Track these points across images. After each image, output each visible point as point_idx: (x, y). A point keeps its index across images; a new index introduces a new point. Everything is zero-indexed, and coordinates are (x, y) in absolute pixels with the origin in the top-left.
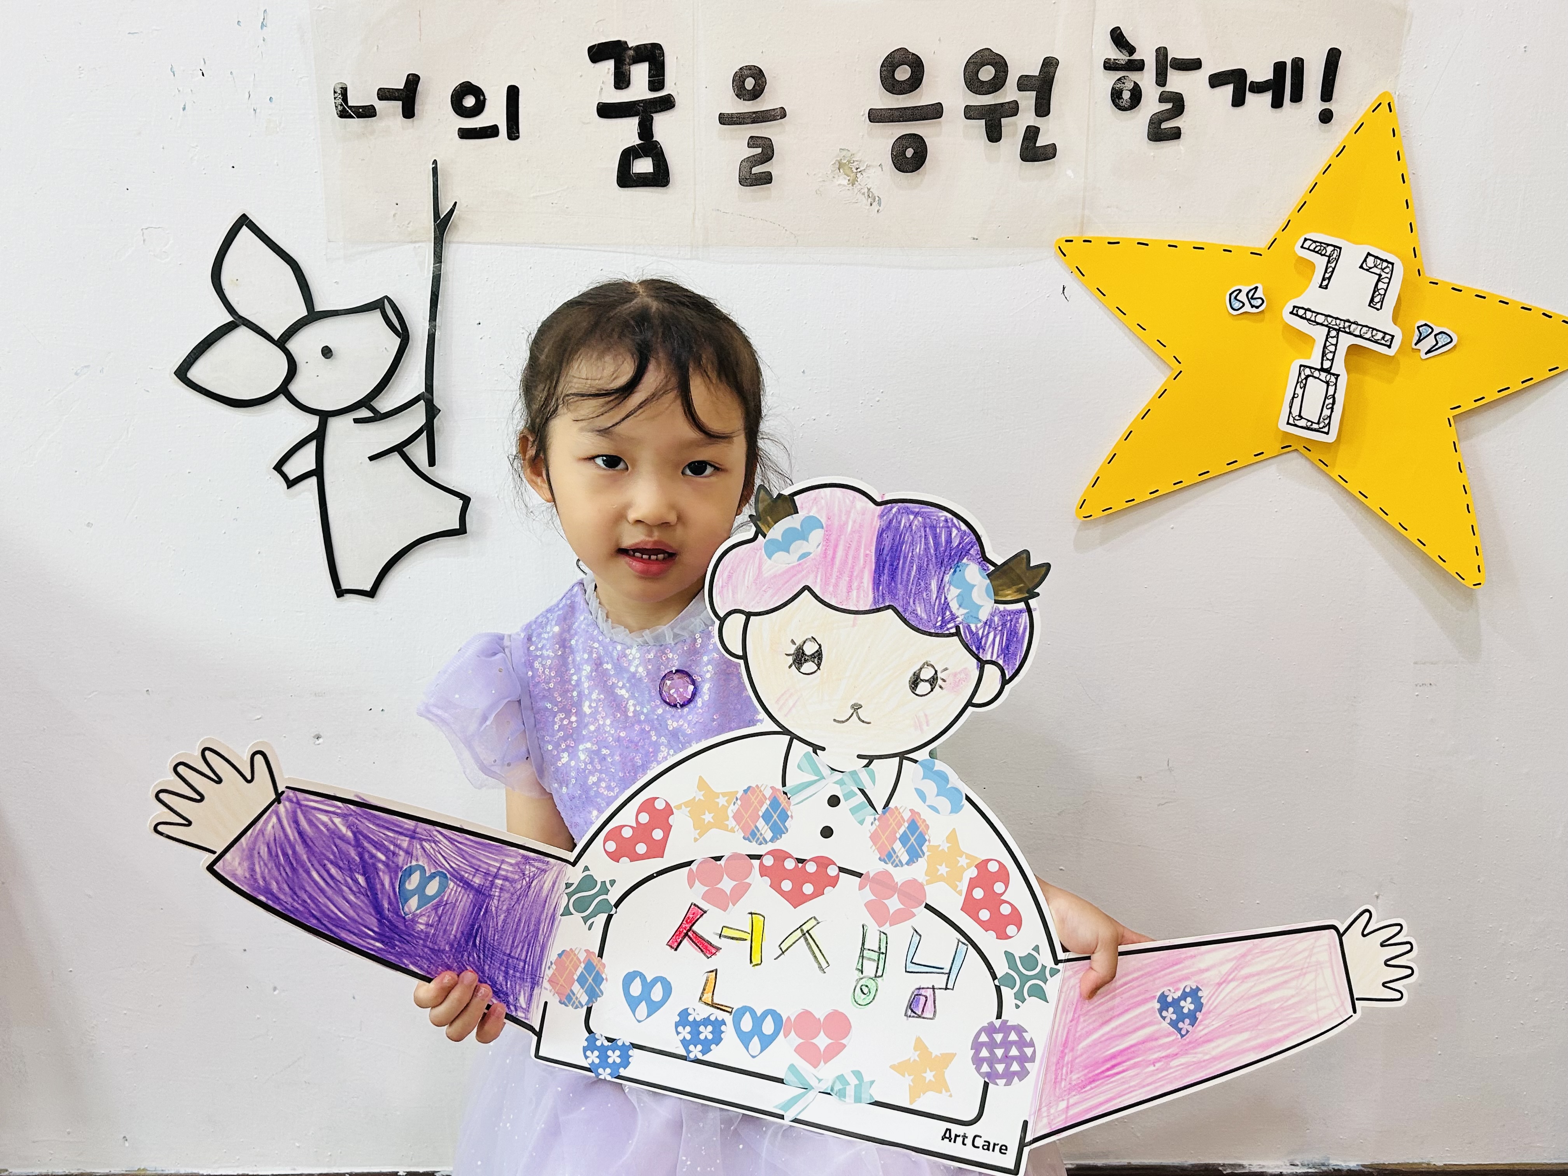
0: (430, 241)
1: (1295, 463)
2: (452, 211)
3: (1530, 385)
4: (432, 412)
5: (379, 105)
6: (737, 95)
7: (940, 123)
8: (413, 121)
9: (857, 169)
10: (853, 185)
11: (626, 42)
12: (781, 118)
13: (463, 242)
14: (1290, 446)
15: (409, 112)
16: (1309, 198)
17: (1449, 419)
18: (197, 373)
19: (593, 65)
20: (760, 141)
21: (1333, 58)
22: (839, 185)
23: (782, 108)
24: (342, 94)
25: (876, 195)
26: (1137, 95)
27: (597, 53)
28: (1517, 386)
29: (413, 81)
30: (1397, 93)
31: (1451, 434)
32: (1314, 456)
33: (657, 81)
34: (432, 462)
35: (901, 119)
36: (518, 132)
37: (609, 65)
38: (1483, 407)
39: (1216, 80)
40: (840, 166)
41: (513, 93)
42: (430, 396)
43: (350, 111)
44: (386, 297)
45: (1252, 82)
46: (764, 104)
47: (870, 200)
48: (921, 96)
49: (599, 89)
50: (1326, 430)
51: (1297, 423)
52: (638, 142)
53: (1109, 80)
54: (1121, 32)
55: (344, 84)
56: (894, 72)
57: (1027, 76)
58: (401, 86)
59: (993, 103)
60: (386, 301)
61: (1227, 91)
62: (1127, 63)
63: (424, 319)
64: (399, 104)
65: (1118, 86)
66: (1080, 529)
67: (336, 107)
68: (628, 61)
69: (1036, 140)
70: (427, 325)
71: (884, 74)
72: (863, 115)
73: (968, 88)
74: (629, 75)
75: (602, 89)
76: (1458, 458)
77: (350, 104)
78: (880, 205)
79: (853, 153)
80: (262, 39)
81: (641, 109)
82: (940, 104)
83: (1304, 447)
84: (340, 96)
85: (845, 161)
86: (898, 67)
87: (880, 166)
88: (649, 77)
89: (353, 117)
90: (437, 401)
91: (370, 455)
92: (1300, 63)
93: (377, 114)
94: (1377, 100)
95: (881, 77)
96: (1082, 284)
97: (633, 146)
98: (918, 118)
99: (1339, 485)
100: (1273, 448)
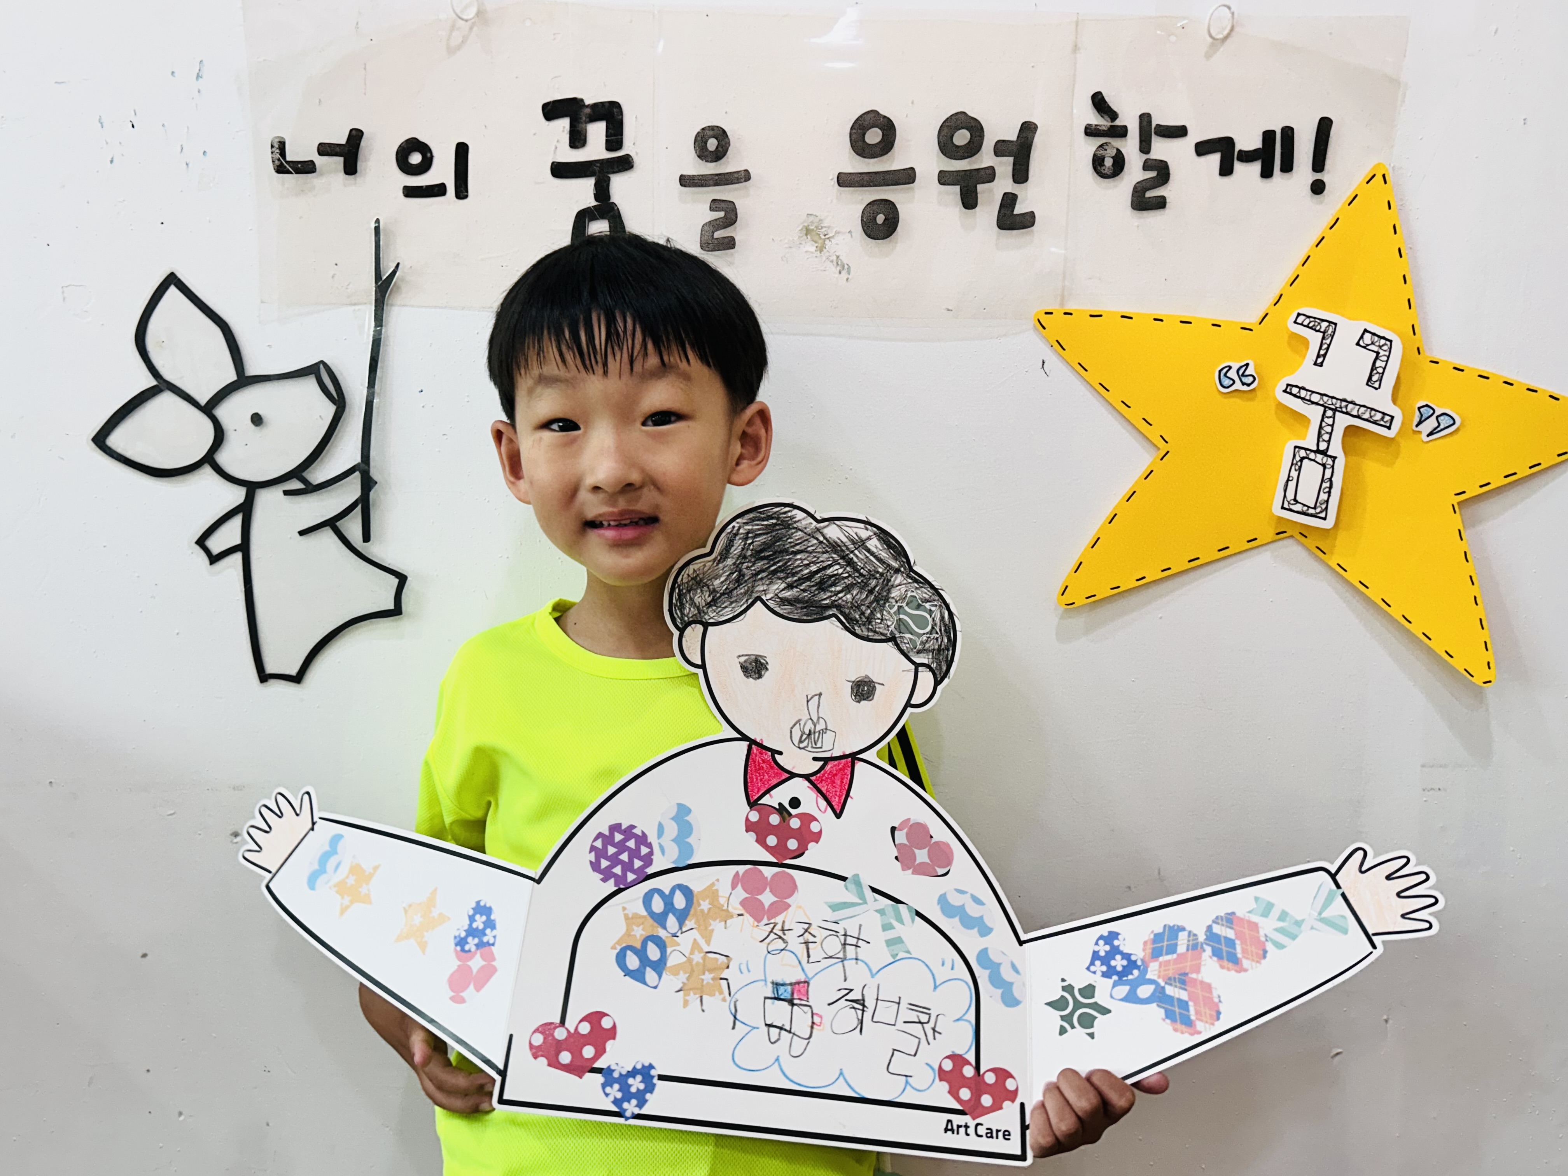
0: (371, 303)
1: (1291, 549)
2: (394, 273)
3: (1538, 471)
4: (368, 483)
5: (320, 161)
6: (699, 156)
7: (913, 188)
8: (356, 179)
9: (825, 235)
10: (821, 252)
11: (582, 100)
12: (745, 181)
13: (404, 306)
14: (1285, 532)
15: (351, 168)
16: (1302, 271)
17: (1453, 505)
18: (114, 441)
19: (547, 123)
20: (723, 205)
21: (1325, 126)
22: (807, 251)
23: (746, 171)
24: (279, 148)
25: (845, 262)
26: (1119, 163)
27: (552, 111)
28: (1523, 472)
29: (356, 136)
30: (1392, 165)
31: (1456, 521)
32: (1311, 543)
33: (614, 140)
34: (366, 538)
35: (872, 184)
36: (467, 191)
37: (564, 124)
38: (1488, 493)
39: (1203, 148)
40: (808, 231)
41: (462, 151)
42: (366, 467)
43: (288, 166)
44: (322, 362)
45: (1240, 151)
46: (729, 165)
47: (839, 268)
48: (893, 160)
49: (553, 148)
50: (1323, 515)
51: (1292, 507)
52: (594, 203)
53: (1090, 146)
54: (1103, 97)
55: (283, 138)
56: (864, 134)
57: (1004, 141)
58: (343, 141)
59: (968, 168)
60: (321, 366)
61: (1215, 159)
62: (1109, 129)
63: (362, 385)
64: (340, 160)
65: (1101, 152)
66: (1062, 618)
67: (273, 161)
68: (584, 118)
69: (1014, 208)
70: (365, 392)
71: (854, 136)
72: (832, 179)
73: (942, 152)
74: (586, 132)
75: (556, 148)
76: (1464, 546)
77: (288, 159)
78: (849, 273)
79: (822, 218)
80: (197, 91)
81: (597, 169)
82: (912, 169)
83: (1301, 533)
84: (278, 151)
85: (812, 228)
86: (868, 130)
87: (850, 232)
88: (606, 136)
89: (291, 173)
90: (374, 473)
91: (299, 530)
92: (1290, 132)
93: (317, 170)
94: (1370, 172)
95: (851, 140)
96: (1063, 358)
97: (589, 208)
98: (890, 182)
99: (1339, 574)
100: (1266, 534)
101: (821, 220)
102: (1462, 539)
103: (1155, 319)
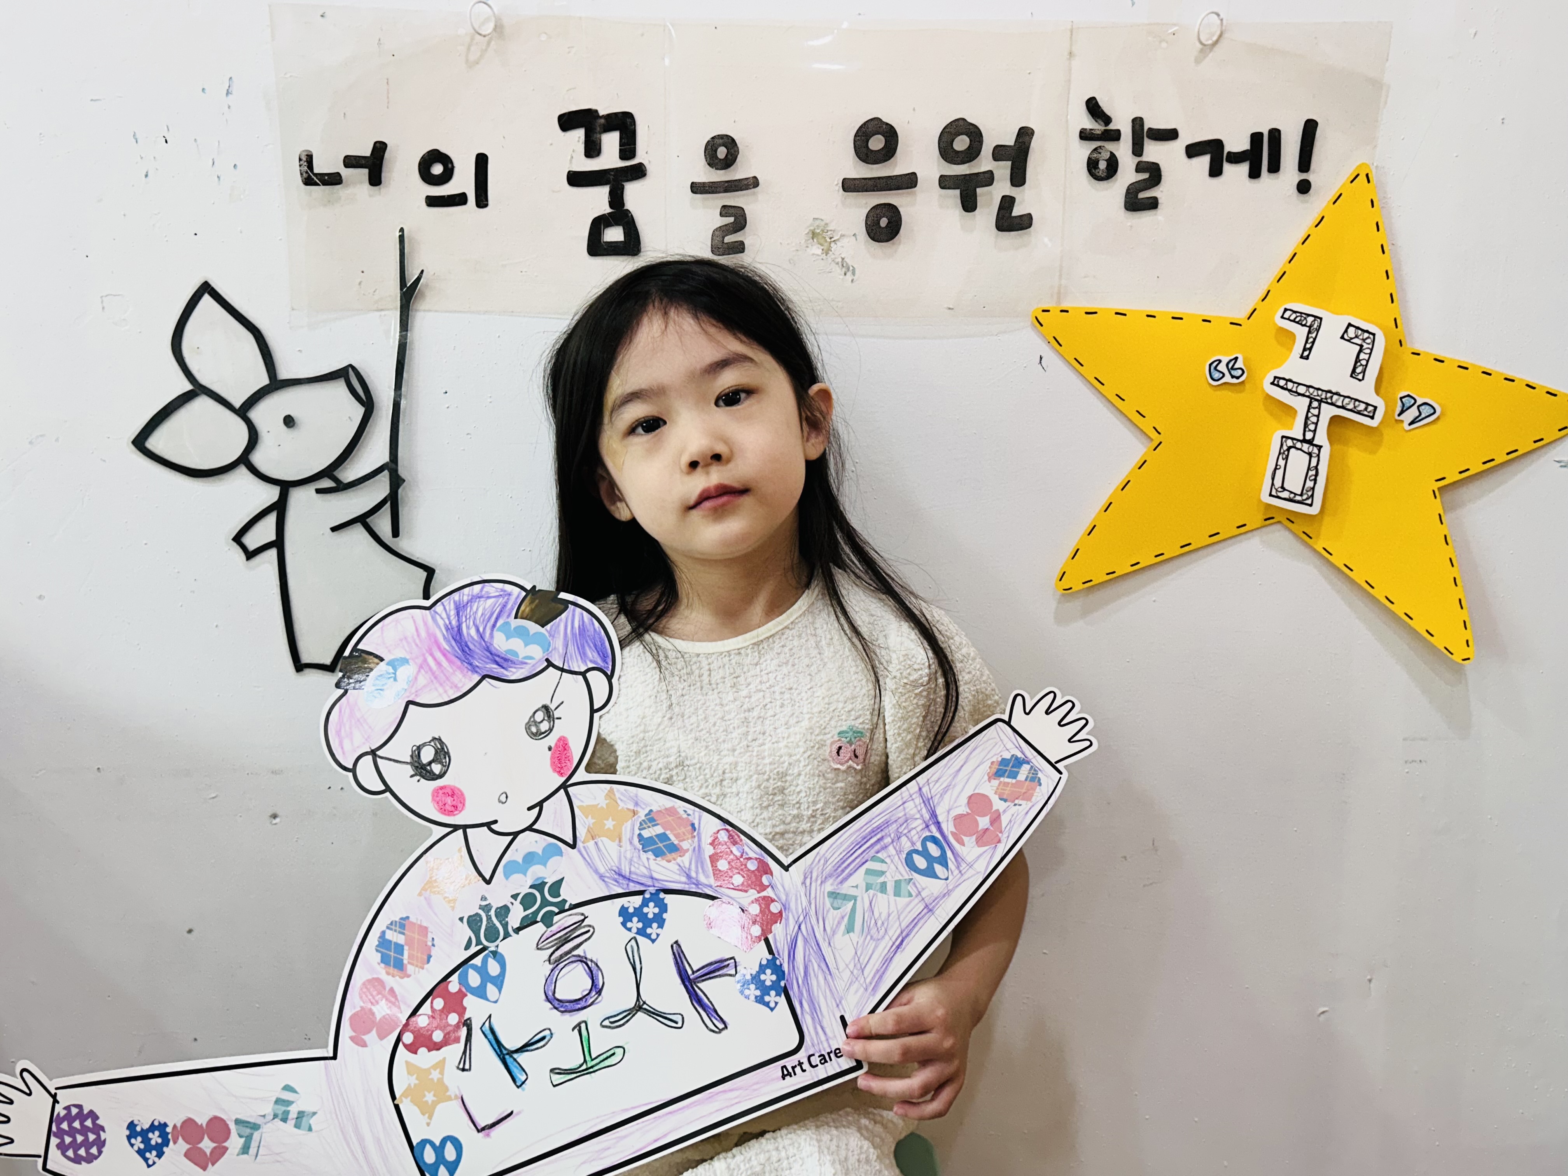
0: (396, 309)
1: (1278, 534)
2: (418, 279)
3: (1515, 457)
4: (396, 482)
5: (345, 172)
6: (709, 164)
7: (915, 193)
8: (380, 189)
9: (831, 238)
10: (827, 254)
11: (596, 111)
12: (754, 187)
13: (429, 311)
14: (1273, 518)
15: (375, 180)
16: (1288, 268)
17: (1434, 491)
18: (154, 443)
19: (563, 133)
20: (732, 211)
21: (1310, 129)
22: (813, 254)
23: (755, 177)
24: (307, 161)
25: (850, 264)
26: (1113, 165)
27: (567, 122)
28: (1501, 458)
29: (380, 148)
30: (1375, 164)
31: (1437, 506)
32: (1297, 527)
33: (628, 149)
34: (396, 533)
35: (875, 189)
36: (487, 200)
37: (578, 135)
38: (1468, 479)
39: (1193, 151)
40: (814, 235)
41: (482, 161)
42: (395, 466)
43: (315, 179)
44: (351, 366)
45: (1229, 153)
46: (738, 173)
47: (844, 270)
48: (896, 166)
49: (569, 157)
50: (1309, 502)
51: (1280, 494)
52: (609, 210)
53: (1085, 150)
54: (1097, 102)
55: (311, 152)
56: (868, 141)
57: (1002, 146)
58: (368, 153)
59: (968, 173)
61: (1204, 161)
62: (1103, 133)
63: (389, 387)
64: (366, 171)
65: (1095, 155)
66: (1059, 602)
67: (301, 174)
68: (598, 129)
69: (1012, 210)
70: (392, 393)
71: (858, 143)
72: (837, 185)
73: (943, 158)
74: (600, 143)
75: (572, 157)
76: (1444, 530)
77: (316, 171)
78: (854, 273)
79: (827, 222)
80: (227, 107)
82: (914, 174)
83: (1288, 519)
84: (306, 164)
85: (818, 231)
86: (871, 137)
87: (854, 235)
88: (620, 146)
89: (318, 185)
90: (402, 472)
91: (332, 526)
92: (1277, 134)
93: (344, 181)
94: (1355, 171)
95: (855, 146)
96: (1060, 354)
97: (604, 215)
98: (893, 187)
99: (1324, 557)
100: (1256, 519)
101: (827, 224)
102: (1442, 523)
103: (1148, 316)
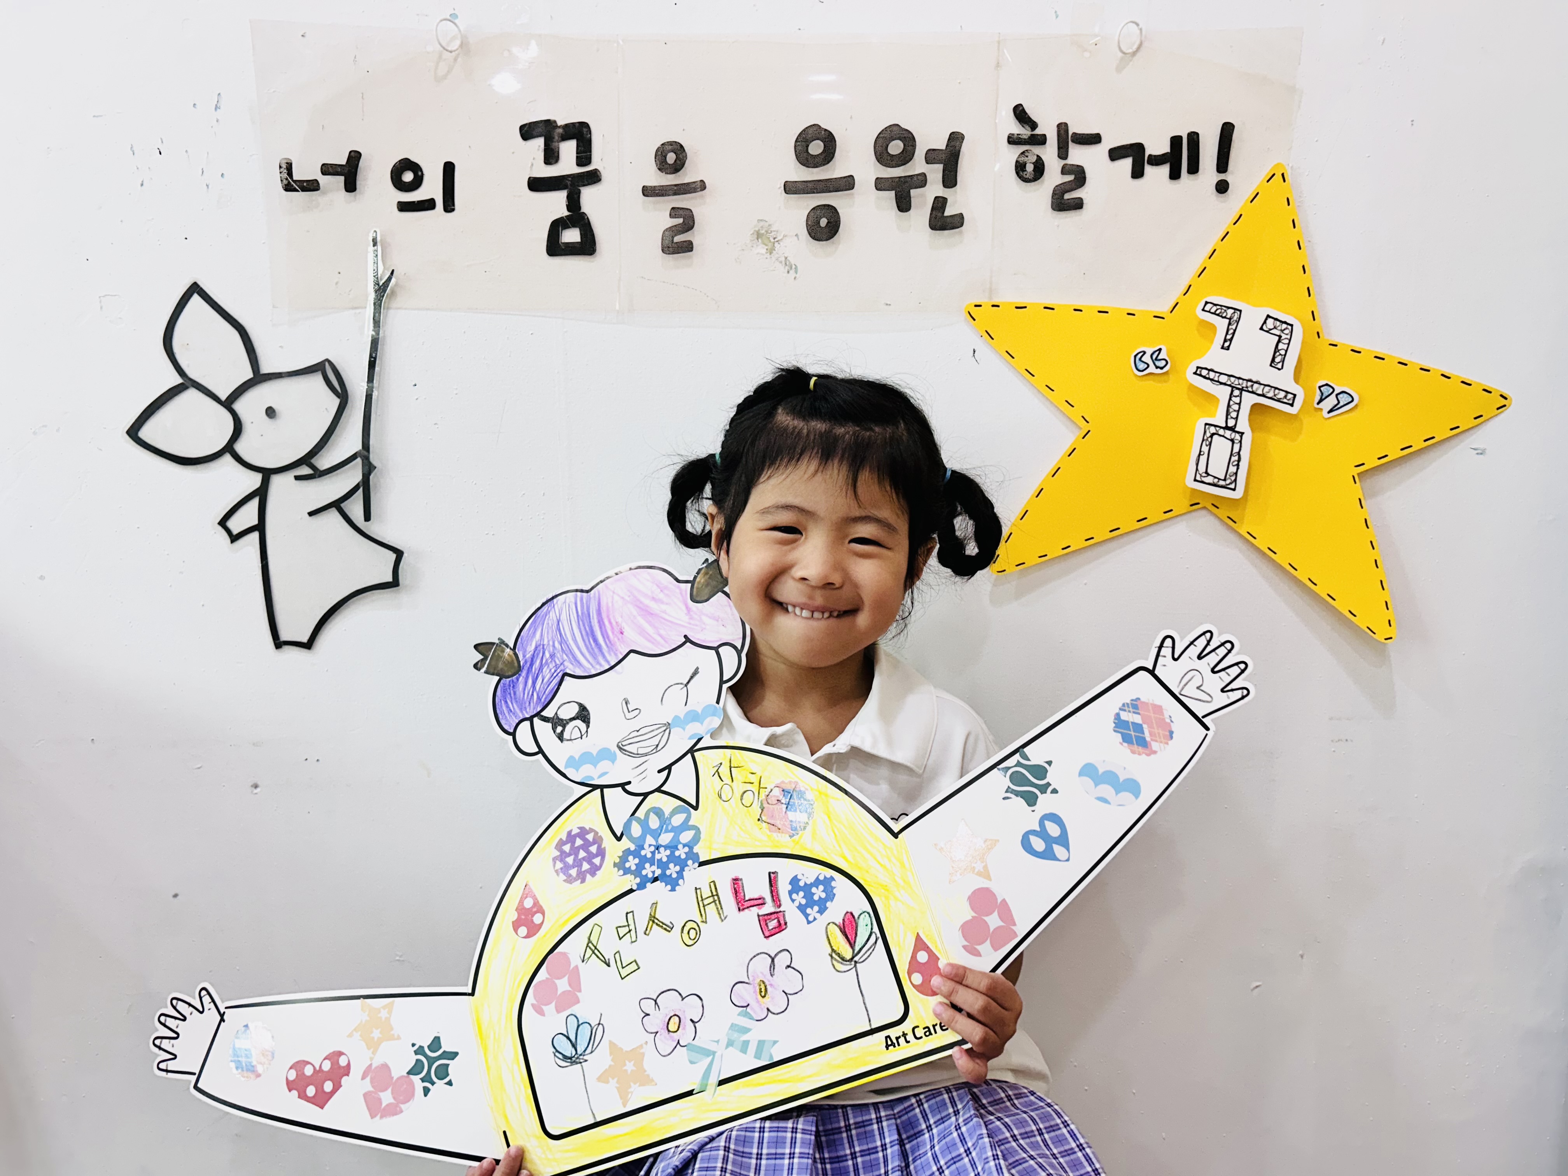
1: (1203, 520)
2: (389, 279)
3: (1432, 444)
4: (369, 469)
5: (323, 180)
6: (659, 169)
7: (852, 194)
8: (355, 196)
9: (774, 239)
10: (771, 254)
11: (555, 122)
12: (701, 190)
13: (400, 308)
14: (1198, 504)
15: (351, 186)
16: (1209, 264)
17: (1353, 477)
18: (146, 433)
19: (523, 142)
20: (681, 212)
21: (1227, 131)
22: (758, 254)
23: (702, 181)
24: (286, 169)
25: (793, 263)
26: (1040, 168)
27: (527, 132)
28: (1418, 445)
29: (355, 157)
30: (1290, 165)
31: (1357, 491)
32: (1223, 513)
34: (367, 517)
35: (816, 191)
36: (454, 205)
37: (539, 143)
38: (1386, 465)
39: (1116, 154)
40: (759, 235)
41: (449, 169)
42: (366, 453)
43: (295, 185)
44: (327, 360)
45: (1150, 156)
46: (687, 176)
47: (787, 268)
48: (834, 169)
49: (530, 165)
50: (1232, 486)
51: (1203, 479)
52: (566, 213)
53: (1013, 154)
54: (1023, 109)
55: (289, 159)
56: (808, 146)
57: (934, 150)
58: (343, 162)
59: (903, 175)
60: (327, 364)
61: (1127, 164)
62: (1029, 137)
63: (362, 380)
64: (341, 179)
65: (1022, 159)
66: (994, 585)
67: (281, 181)
68: (556, 138)
69: (944, 210)
70: (365, 387)
71: (799, 148)
72: (780, 188)
73: (879, 161)
74: (559, 150)
75: (532, 165)
76: (1364, 514)
77: (295, 178)
78: (796, 272)
79: (771, 223)
80: (216, 120)
81: (569, 183)
82: (851, 176)
83: (1213, 504)
84: (285, 171)
85: (763, 232)
86: (811, 142)
87: (797, 235)
88: (577, 153)
89: (297, 190)
90: (373, 459)
91: (309, 511)
92: (1195, 137)
93: (321, 187)
94: (1271, 170)
95: (796, 151)
96: (992, 347)
97: (562, 217)
98: (832, 189)
99: (1248, 541)
100: (1181, 505)
101: (770, 225)
102: (1361, 508)
103: (1075, 310)
